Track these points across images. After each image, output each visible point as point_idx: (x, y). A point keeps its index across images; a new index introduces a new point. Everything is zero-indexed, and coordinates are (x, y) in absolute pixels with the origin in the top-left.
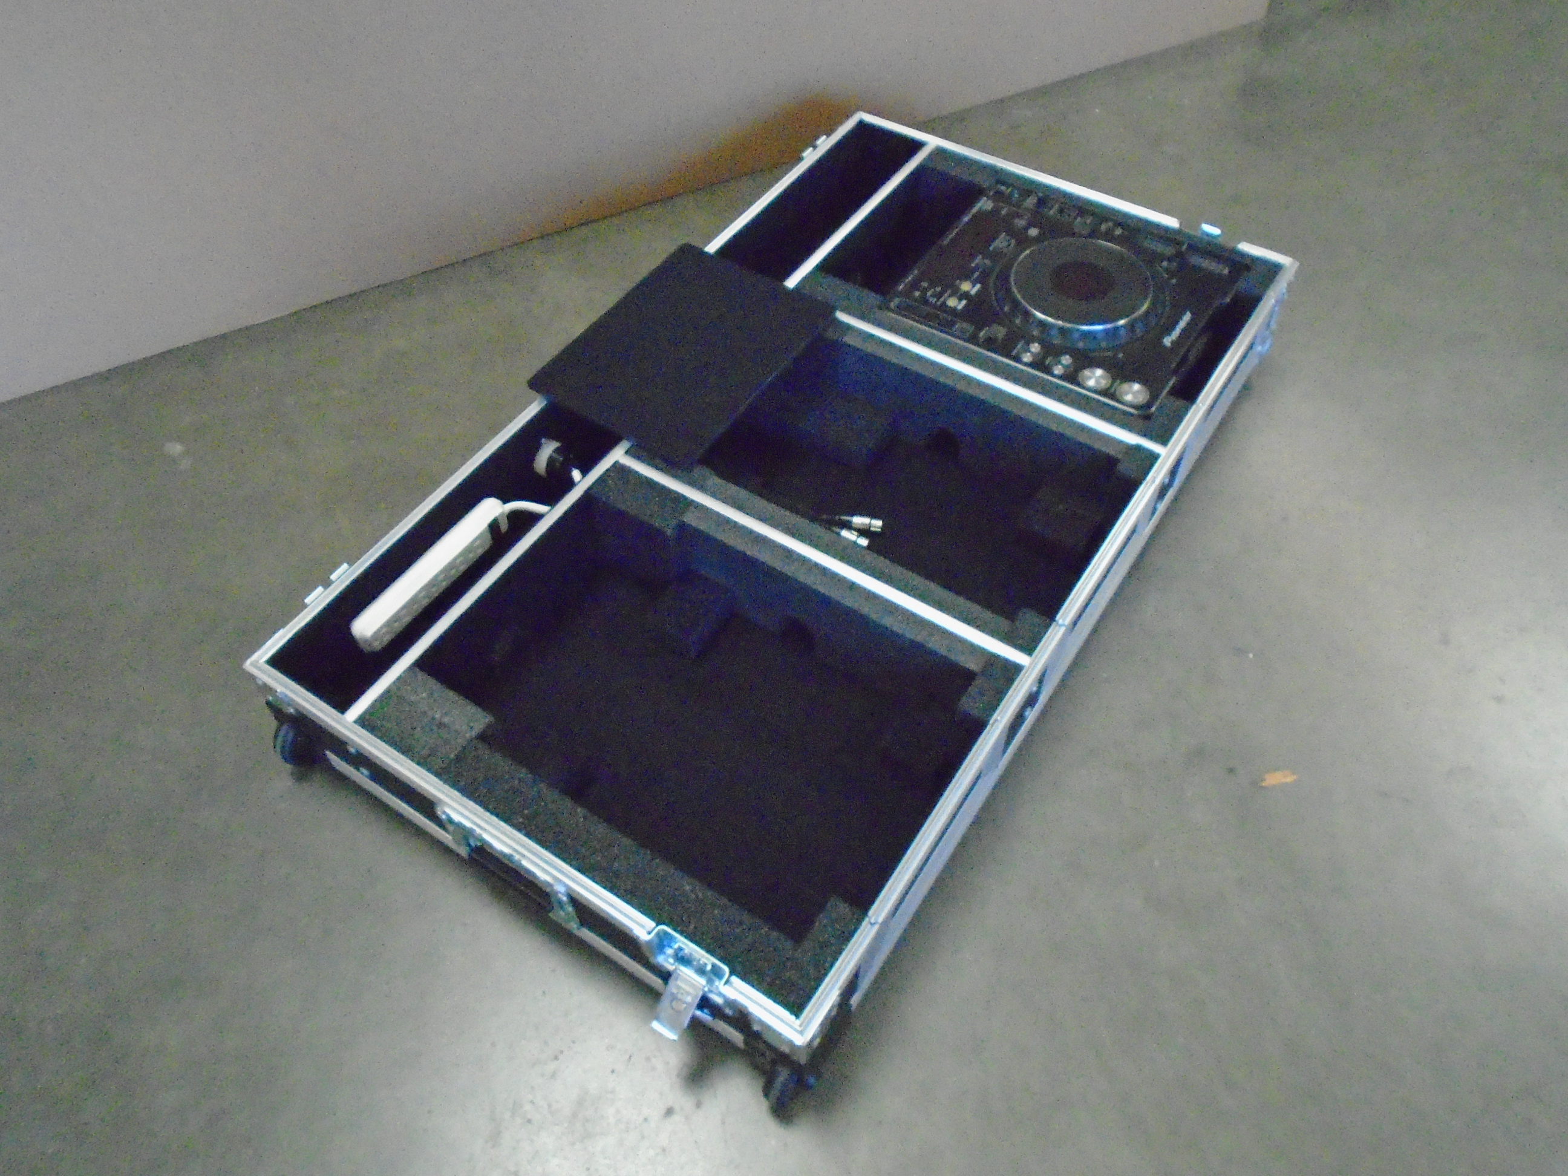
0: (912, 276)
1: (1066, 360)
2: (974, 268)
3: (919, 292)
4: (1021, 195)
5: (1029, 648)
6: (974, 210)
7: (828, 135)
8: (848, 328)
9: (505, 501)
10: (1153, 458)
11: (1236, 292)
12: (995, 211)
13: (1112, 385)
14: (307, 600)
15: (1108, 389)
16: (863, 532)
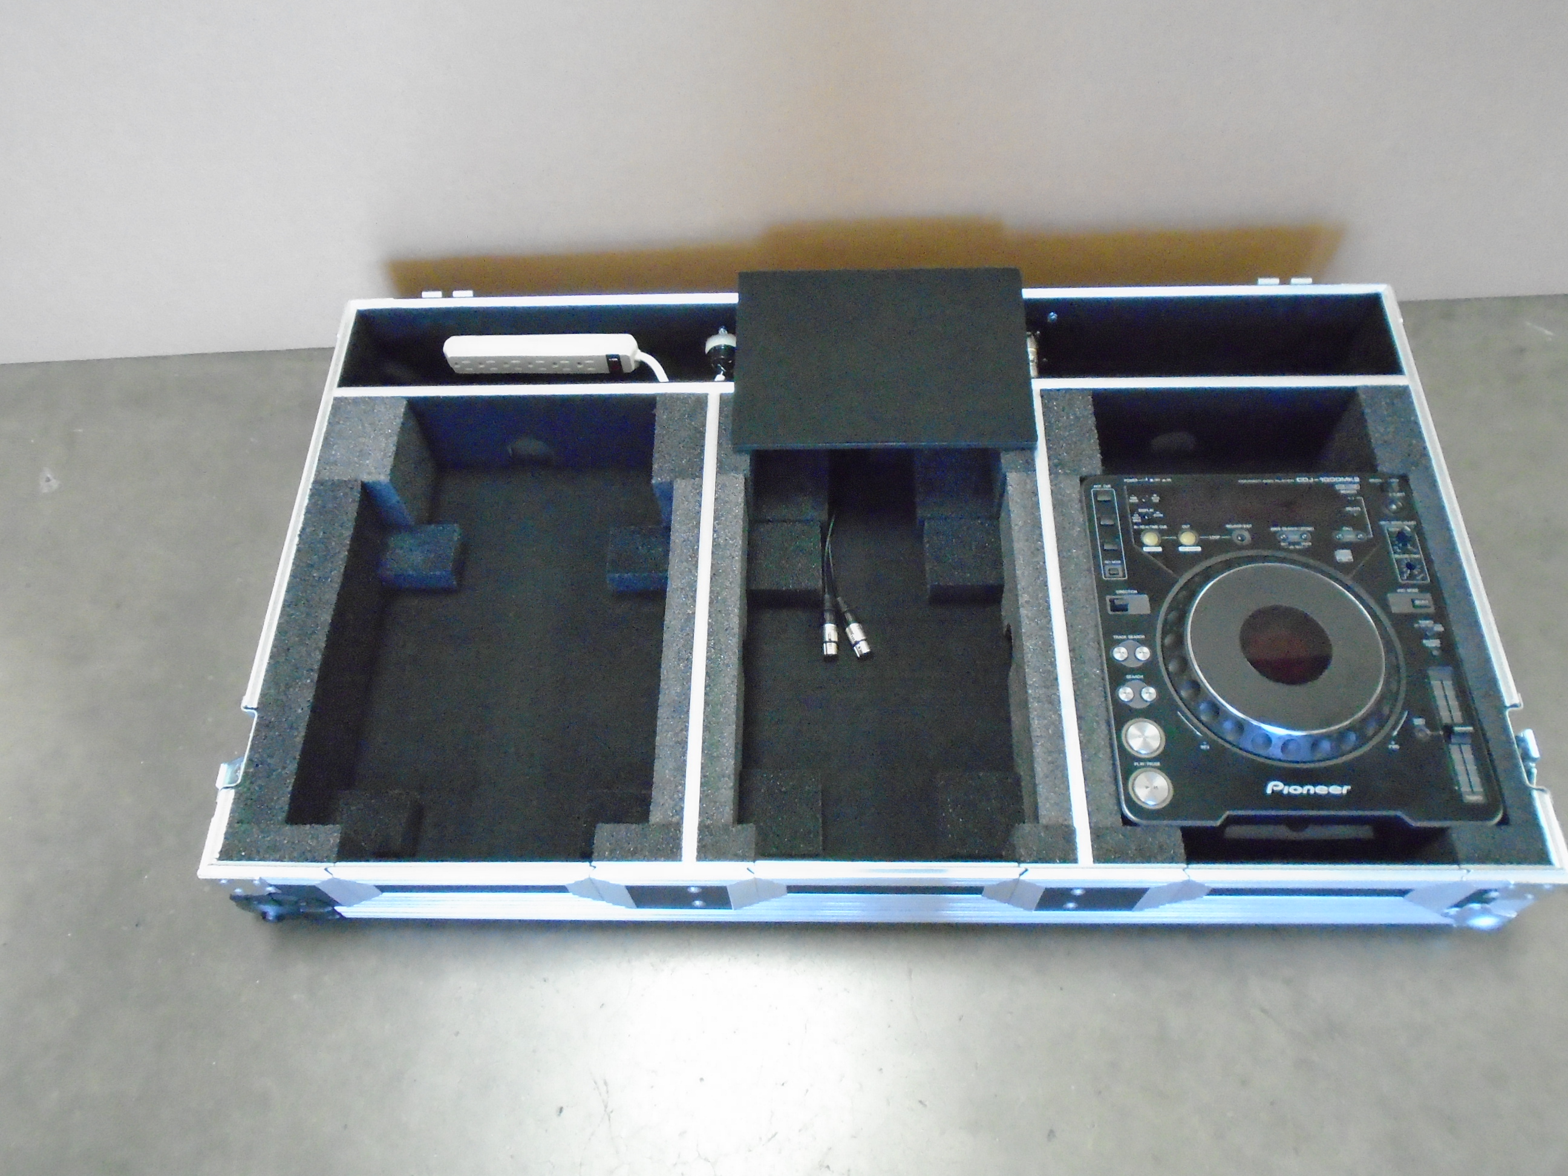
0: (1159, 480)
1: (1149, 693)
2: (1227, 529)
3: (1137, 501)
4: (1400, 510)
5: (706, 852)
6: (1326, 480)
7: (1315, 282)
8: (1030, 467)
9: (643, 347)
10: (1068, 856)
11: (1448, 828)
12: (1344, 500)
13: (1145, 760)
14: (424, 294)
15: (1137, 759)
16: (844, 642)
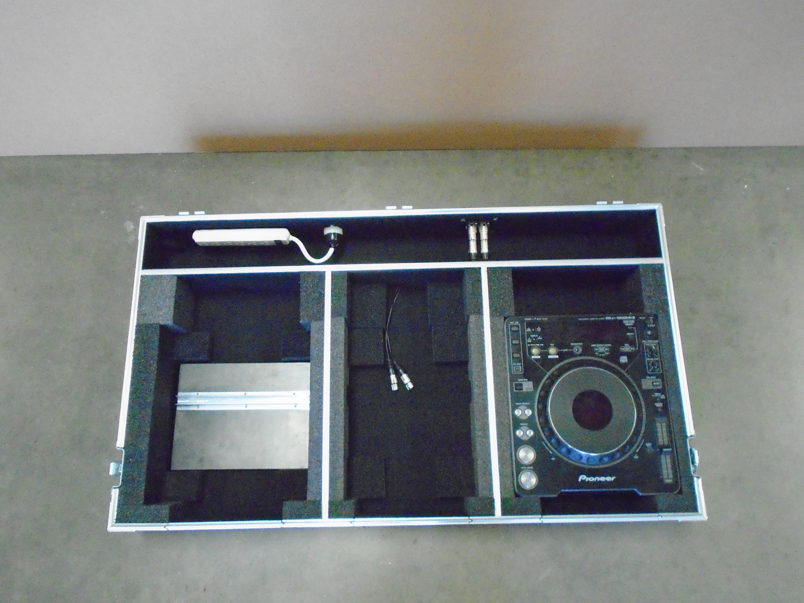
1: (530, 433)
2: (571, 346)
3: (530, 330)
4: (652, 334)
5: (332, 514)
6: (619, 318)
7: (625, 203)
10: (491, 513)
11: (654, 496)
12: (627, 329)
13: (526, 466)
14: (180, 213)
15: (523, 465)
16: (401, 384)
